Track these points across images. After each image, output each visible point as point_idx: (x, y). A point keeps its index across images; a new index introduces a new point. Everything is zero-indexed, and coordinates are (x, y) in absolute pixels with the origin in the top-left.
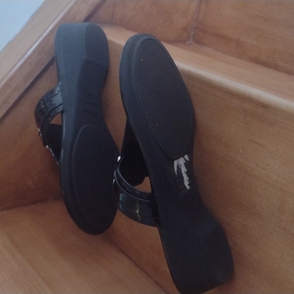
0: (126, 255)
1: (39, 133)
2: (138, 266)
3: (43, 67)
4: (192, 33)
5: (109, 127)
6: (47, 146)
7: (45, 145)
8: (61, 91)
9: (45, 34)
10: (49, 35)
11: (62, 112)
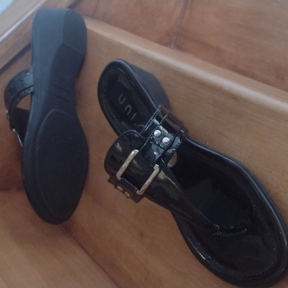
0: (84, 249)
1: (7, 115)
2: (95, 261)
3: (19, 50)
4: (174, 39)
5: (80, 117)
6: (14, 130)
7: (12, 128)
8: (33, 73)
9: (25, 18)
10: (28, 18)
11: (32, 93)
